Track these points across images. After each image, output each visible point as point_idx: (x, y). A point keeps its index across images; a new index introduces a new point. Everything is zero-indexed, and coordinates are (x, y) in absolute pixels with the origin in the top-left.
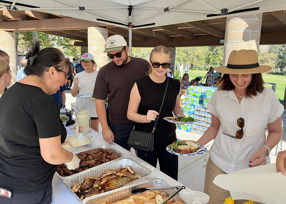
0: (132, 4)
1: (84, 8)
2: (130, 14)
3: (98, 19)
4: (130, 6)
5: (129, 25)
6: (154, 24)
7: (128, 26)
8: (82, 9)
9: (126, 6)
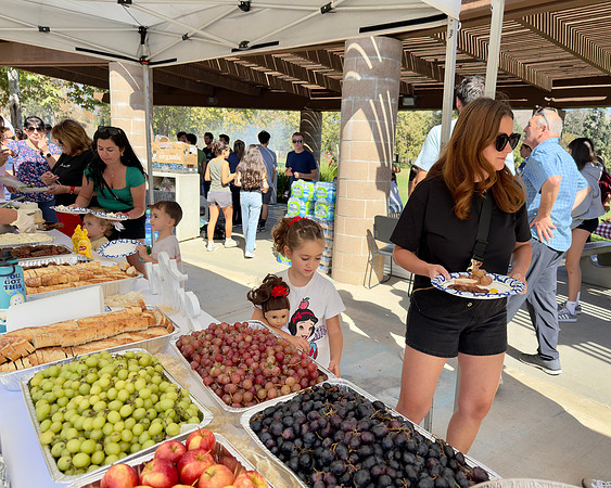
0: (144, 24)
1: (48, 30)
2: (143, 42)
3: (77, 49)
4: (141, 28)
5: (142, 60)
6: (175, 60)
7: (140, 62)
8: (44, 30)
9: (134, 26)
